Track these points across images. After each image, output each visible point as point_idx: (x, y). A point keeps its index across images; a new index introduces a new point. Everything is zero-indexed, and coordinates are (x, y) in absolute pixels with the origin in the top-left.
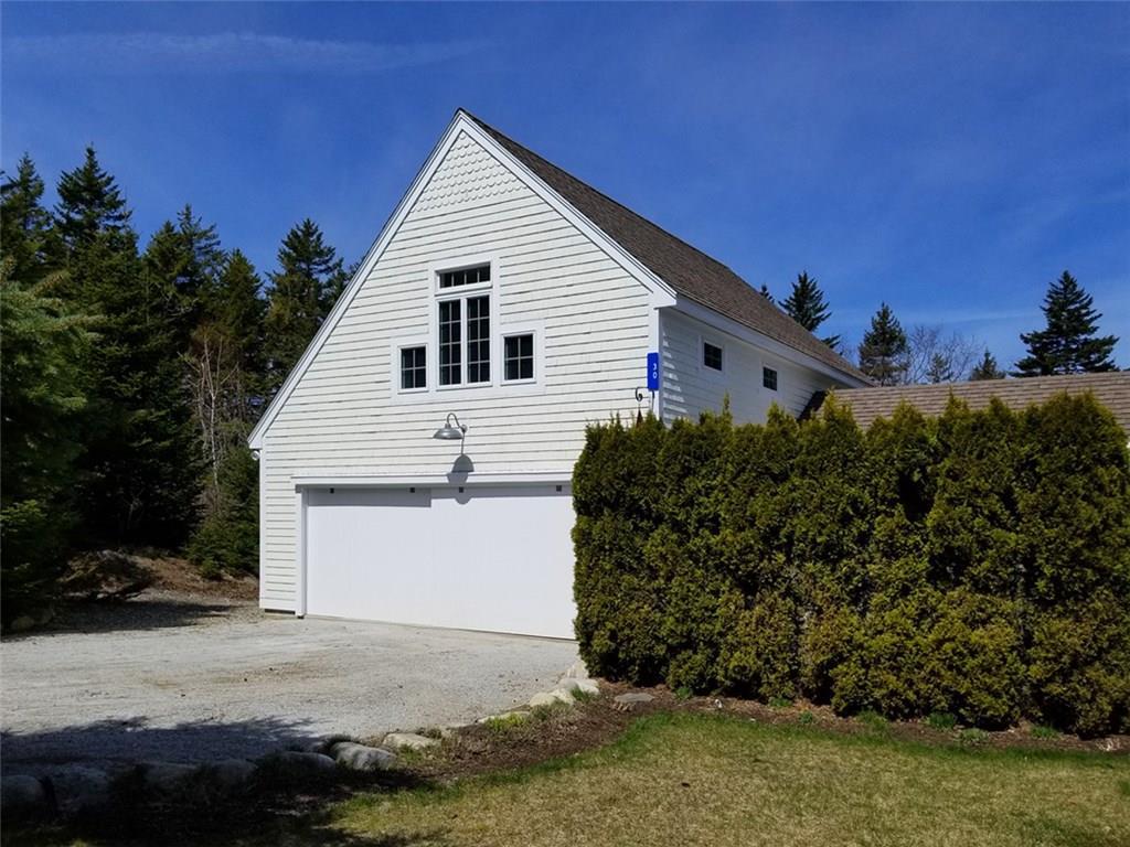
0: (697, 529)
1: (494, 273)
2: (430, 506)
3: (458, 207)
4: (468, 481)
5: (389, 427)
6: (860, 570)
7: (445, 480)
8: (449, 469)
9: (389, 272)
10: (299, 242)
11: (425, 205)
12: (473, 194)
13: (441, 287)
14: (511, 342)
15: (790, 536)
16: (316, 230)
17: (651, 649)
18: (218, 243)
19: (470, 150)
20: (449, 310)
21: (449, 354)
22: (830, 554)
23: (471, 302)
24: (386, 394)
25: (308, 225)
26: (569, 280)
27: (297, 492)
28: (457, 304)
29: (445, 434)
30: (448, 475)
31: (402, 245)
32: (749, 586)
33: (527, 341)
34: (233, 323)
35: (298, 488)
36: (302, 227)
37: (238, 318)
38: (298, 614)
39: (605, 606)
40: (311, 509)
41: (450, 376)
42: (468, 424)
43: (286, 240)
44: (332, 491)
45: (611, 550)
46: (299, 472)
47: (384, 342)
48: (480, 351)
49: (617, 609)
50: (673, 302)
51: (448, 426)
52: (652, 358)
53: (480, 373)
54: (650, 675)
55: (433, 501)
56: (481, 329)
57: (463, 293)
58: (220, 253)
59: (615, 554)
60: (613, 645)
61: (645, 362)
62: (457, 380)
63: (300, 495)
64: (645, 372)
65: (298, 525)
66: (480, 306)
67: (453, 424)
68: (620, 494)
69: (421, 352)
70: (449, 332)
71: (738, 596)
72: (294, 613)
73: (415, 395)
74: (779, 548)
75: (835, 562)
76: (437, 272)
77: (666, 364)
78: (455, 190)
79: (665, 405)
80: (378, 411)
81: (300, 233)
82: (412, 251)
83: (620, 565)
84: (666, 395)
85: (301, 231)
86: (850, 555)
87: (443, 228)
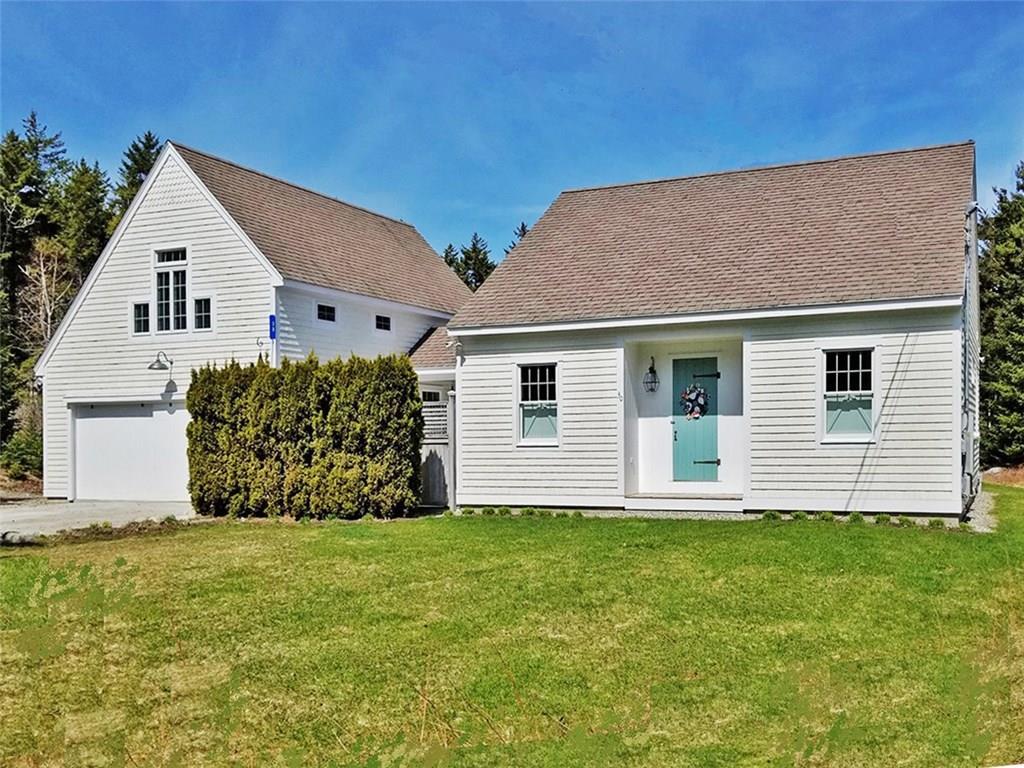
0: (241, 427)
1: (189, 254)
2: (151, 416)
3: (167, 207)
4: (173, 398)
5: (127, 360)
6: (307, 445)
7: (160, 398)
8: (163, 390)
9: (127, 249)
10: (141, 155)
11: (148, 203)
12: (176, 200)
13: (159, 261)
14: (198, 302)
15: (276, 428)
16: (157, 142)
17: (220, 495)
18: (64, 151)
19: (174, 169)
20: (163, 278)
21: (163, 309)
22: (293, 436)
23: (176, 274)
24: (124, 336)
25: (149, 137)
26: (229, 264)
27: (69, 408)
28: (167, 274)
29: (155, 367)
30: (162, 395)
31: (135, 230)
32: (261, 455)
33: (207, 301)
34: (75, 235)
35: (69, 405)
36: (143, 140)
37: (79, 230)
38: (70, 499)
39: (198, 472)
40: (78, 420)
41: (164, 325)
42: (174, 358)
43: (128, 152)
44: (92, 407)
45: (201, 440)
46: (69, 393)
47: (124, 299)
48: (181, 308)
49: (204, 473)
50: (282, 284)
51: (158, 361)
52: (272, 318)
53: (181, 324)
54: (221, 509)
55: (155, 413)
56: (181, 293)
57: (172, 267)
58: (66, 161)
59: (204, 442)
60: (202, 494)
61: (268, 321)
62: (168, 328)
63: (70, 411)
64: (269, 326)
65: (69, 433)
66: (181, 276)
67: (162, 359)
68: (205, 408)
69: (146, 306)
70: (163, 294)
71: (257, 462)
72: (66, 498)
73: (143, 337)
74: (272, 435)
75: (296, 442)
76: (156, 251)
77: (282, 321)
78: (167, 195)
79: (281, 348)
80: (120, 349)
81: (141, 145)
82: (142, 235)
83: (205, 448)
84: (282, 341)
85: (142, 143)
86: (302, 437)
87: (159, 221)
